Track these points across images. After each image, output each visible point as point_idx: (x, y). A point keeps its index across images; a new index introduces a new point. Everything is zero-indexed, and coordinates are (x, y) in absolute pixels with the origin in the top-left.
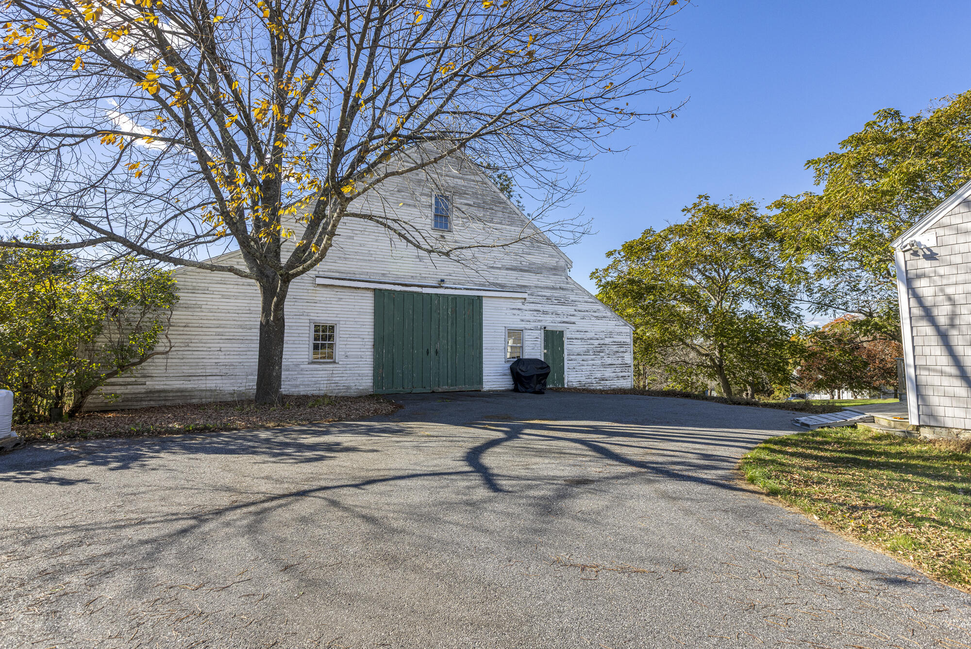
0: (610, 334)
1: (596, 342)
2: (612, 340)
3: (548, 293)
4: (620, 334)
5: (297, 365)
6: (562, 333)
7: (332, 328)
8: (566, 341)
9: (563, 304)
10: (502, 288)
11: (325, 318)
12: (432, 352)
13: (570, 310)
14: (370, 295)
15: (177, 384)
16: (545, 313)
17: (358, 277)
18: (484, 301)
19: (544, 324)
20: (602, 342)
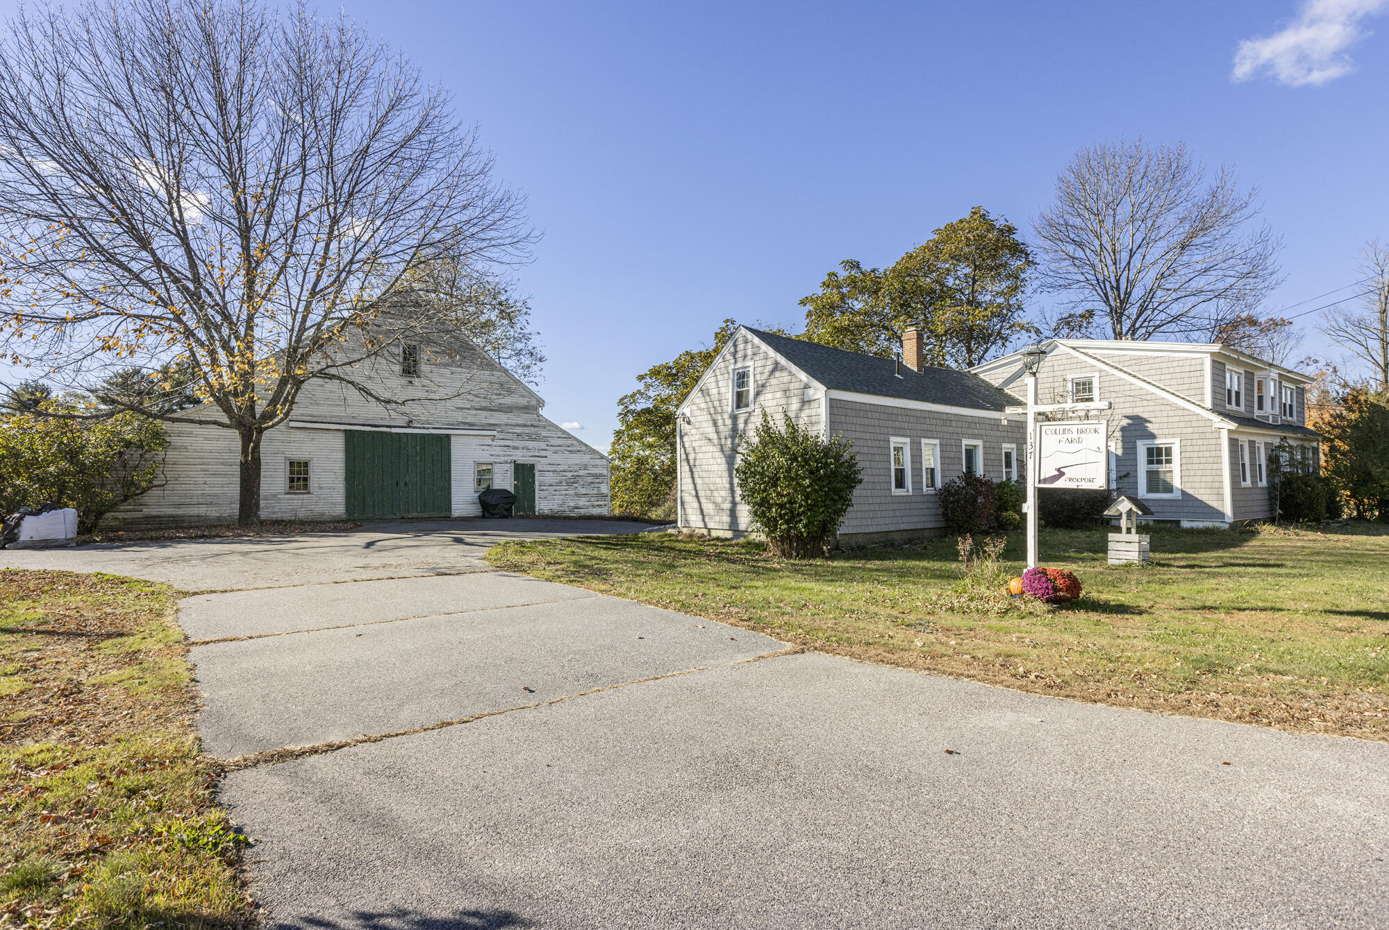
0: (585, 467)
1: (569, 474)
2: (586, 472)
3: (519, 430)
4: (595, 466)
5: (275, 495)
6: (532, 467)
7: (306, 464)
8: (537, 474)
9: (535, 440)
10: (471, 426)
11: (299, 454)
12: (402, 484)
13: (542, 445)
14: (341, 435)
15: (170, 511)
16: (515, 448)
17: (329, 420)
18: (453, 439)
19: (514, 458)
20: (576, 474)
